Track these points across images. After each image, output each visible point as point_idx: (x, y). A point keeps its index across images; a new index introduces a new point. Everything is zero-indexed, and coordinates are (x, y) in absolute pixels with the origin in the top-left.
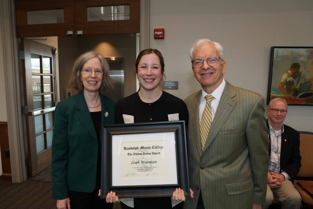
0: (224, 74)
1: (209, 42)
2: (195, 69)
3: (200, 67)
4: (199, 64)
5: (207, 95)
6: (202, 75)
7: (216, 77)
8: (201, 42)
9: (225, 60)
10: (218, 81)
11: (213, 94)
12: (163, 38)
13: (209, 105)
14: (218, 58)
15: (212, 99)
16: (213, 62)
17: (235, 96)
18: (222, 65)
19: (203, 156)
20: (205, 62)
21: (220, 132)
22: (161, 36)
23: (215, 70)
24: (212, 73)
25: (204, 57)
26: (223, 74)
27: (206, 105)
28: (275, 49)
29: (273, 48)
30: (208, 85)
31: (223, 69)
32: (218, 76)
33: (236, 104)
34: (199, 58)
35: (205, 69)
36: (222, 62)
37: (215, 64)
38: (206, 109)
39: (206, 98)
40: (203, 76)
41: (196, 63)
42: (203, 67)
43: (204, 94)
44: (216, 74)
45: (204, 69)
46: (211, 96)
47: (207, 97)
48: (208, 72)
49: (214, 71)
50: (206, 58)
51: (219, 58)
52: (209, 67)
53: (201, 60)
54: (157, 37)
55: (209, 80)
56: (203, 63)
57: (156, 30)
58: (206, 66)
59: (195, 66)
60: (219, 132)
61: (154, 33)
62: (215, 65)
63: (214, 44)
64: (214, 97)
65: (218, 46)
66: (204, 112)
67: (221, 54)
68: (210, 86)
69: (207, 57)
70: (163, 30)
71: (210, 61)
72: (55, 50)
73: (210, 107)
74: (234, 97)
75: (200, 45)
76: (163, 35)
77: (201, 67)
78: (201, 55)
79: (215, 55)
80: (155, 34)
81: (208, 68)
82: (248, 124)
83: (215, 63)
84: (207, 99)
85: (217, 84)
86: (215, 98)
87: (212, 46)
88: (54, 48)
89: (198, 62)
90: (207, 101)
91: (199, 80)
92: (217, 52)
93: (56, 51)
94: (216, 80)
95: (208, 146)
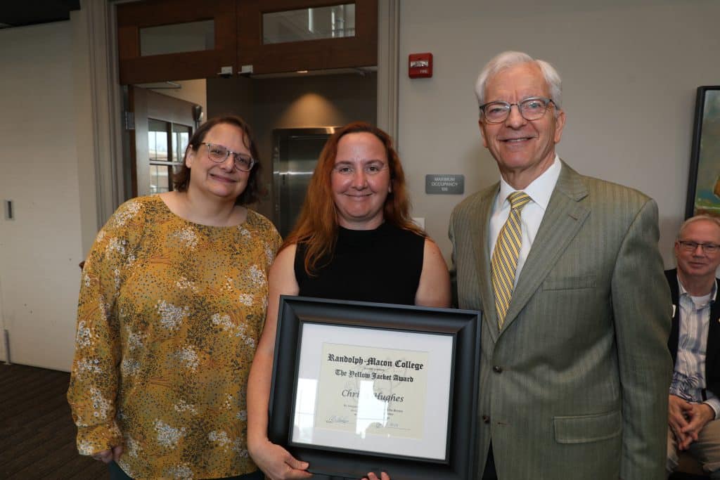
0: (559, 141)
1: (525, 60)
2: (488, 127)
3: (502, 122)
4: (499, 114)
5: (515, 193)
6: (506, 141)
7: (540, 148)
8: (506, 58)
9: (563, 109)
10: (543, 157)
11: (530, 191)
12: (429, 75)
13: (516, 216)
14: (547, 101)
15: (525, 203)
16: (534, 110)
17: (585, 197)
18: (554, 120)
19: (500, 339)
20: (515, 111)
21: (545, 283)
22: (425, 71)
23: (537, 131)
24: (529, 138)
25: (511, 98)
26: (554, 143)
27: (510, 216)
28: (708, 93)
29: (702, 91)
30: (517, 167)
31: (557, 130)
32: (545, 146)
33: (589, 215)
34: (500, 100)
35: (514, 127)
36: (556, 113)
37: (539, 116)
38: (509, 224)
39: (509, 199)
40: (509, 145)
41: (492, 111)
42: (507, 123)
43: (507, 189)
44: (540, 142)
45: (510, 127)
46: (524, 194)
47: (513, 196)
48: (519, 134)
49: (536, 134)
50: (517, 99)
51: (551, 101)
52: (525, 123)
53: (504, 104)
54: (415, 74)
55: (519, 155)
56: (510, 110)
57: (412, 58)
58: (516, 119)
59: (488, 118)
60: (542, 283)
61: (410, 64)
62: (540, 119)
63: (540, 68)
64: (529, 199)
65: (549, 72)
66: (502, 232)
67: (555, 91)
68: (524, 169)
69: (521, 98)
70: (429, 57)
71: (527, 108)
72: (200, 110)
73: (519, 222)
74: (582, 199)
75: (505, 68)
76: (430, 67)
77: (505, 121)
78: (504, 92)
79: (541, 94)
80: (412, 65)
81: (522, 126)
82: (618, 266)
83: (539, 112)
84: (513, 201)
85: (541, 165)
86: (534, 202)
87: (535, 70)
88: (197, 107)
89: (498, 110)
90: (512, 205)
91: (495, 153)
92: (546, 86)
93: (202, 114)
94: (538, 156)
95: (513, 316)
